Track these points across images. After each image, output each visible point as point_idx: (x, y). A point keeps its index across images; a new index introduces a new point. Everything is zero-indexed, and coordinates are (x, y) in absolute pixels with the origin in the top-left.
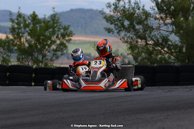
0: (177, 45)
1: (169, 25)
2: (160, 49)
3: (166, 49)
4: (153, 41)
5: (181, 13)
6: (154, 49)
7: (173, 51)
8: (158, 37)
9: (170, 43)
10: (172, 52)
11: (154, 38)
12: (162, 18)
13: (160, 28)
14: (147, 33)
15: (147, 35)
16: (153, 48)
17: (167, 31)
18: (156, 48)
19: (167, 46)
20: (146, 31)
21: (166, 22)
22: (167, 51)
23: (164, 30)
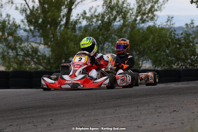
0: (45, 56)
1: (37, 37)
2: (29, 59)
3: (35, 60)
4: (24, 52)
5: (49, 26)
6: (24, 60)
7: (42, 61)
8: (28, 48)
9: (39, 54)
10: (41, 63)
11: (23, 49)
12: (31, 30)
13: (29, 40)
14: (18, 44)
15: (17, 46)
16: (23, 58)
17: (36, 43)
18: (26, 59)
19: (37, 56)
20: (17, 42)
21: (34, 34)
22: (36, 61)
23: (33, 42)
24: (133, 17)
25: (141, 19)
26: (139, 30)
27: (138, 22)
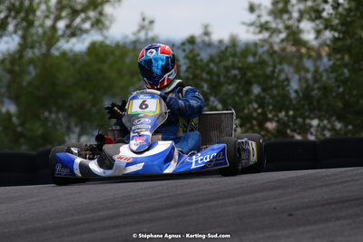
24: (49, 23)
25: (68, 27)
26: (64, 54)
27: (60, 33)
